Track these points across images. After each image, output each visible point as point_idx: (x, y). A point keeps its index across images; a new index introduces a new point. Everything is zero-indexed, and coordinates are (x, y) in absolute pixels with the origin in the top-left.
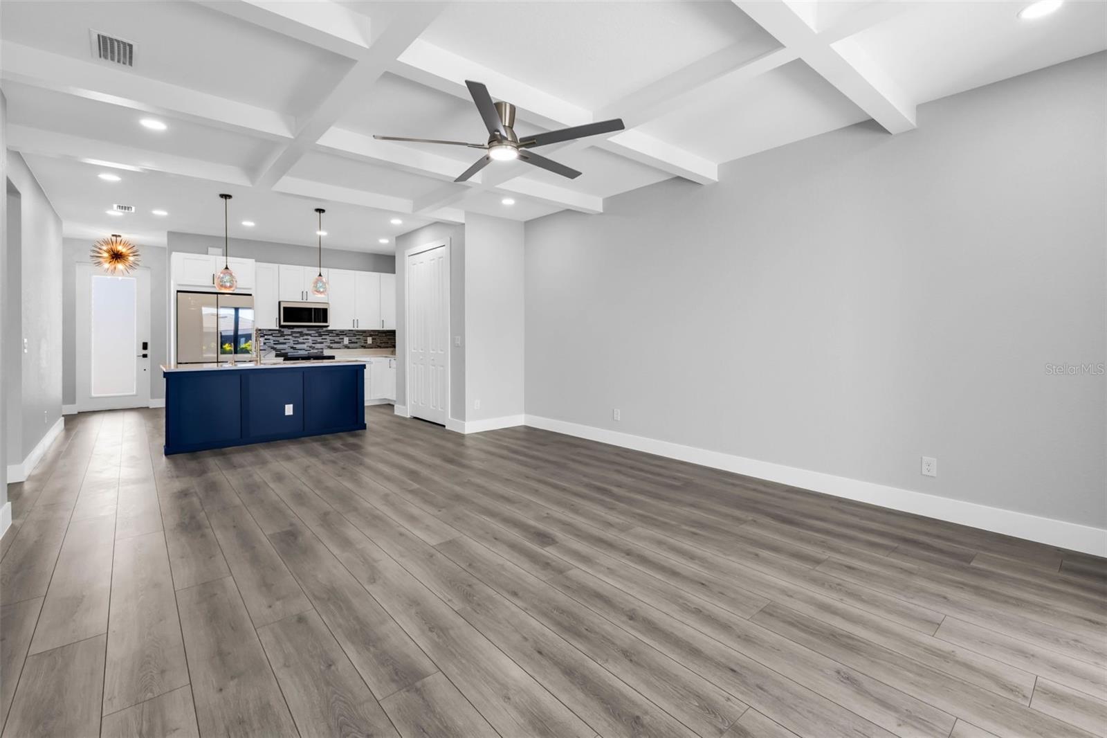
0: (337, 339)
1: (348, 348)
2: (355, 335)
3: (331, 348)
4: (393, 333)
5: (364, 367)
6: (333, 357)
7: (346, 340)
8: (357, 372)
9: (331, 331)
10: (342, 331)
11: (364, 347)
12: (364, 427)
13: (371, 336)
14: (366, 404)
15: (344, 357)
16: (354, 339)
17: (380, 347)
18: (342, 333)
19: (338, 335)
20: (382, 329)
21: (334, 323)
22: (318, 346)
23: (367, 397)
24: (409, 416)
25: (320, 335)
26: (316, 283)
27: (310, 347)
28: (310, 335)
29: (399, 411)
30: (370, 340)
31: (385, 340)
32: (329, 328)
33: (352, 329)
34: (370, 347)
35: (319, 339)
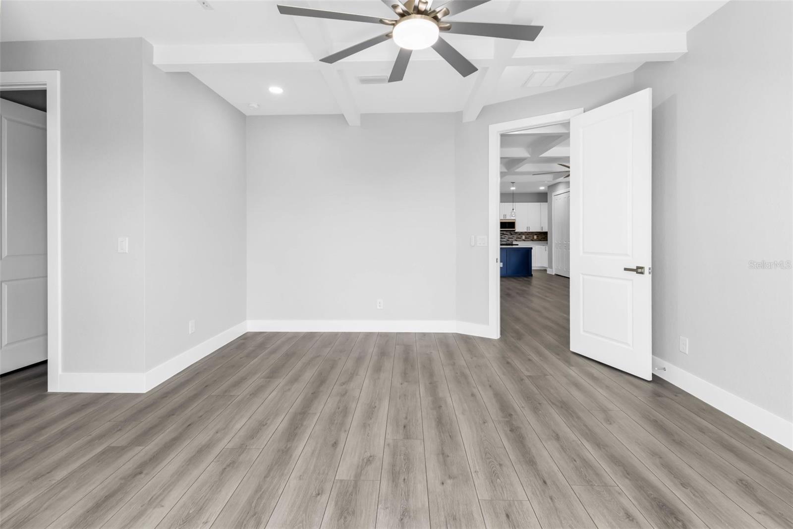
0: (519, 236)
1: (524, 241)
2: (528, 234)
3: (517, 241)
4: (546, 233)
5: (532, 248)
6: (517, 245)
7: (524, 237)
8: (528, 251)
9: (517, 233)
10: (522, 233)
11: (532, 240)
12: (532, 275)
13: (536, 235)
14: (533, 268)
15: (522, 244)
16: (527, 236)
17: (541, 240)
18: (521, 233)
19: (520, 234)
20: (541, 231)
21: (518, 229)
22: (510, 240)
23: (533, 265)
24: (554, 274)
25: (512, 235)
26: (511, 213)
27: (507, 240)
28: (507, 234)
29: (549, 272)
30: (535, 237)
31: (543, 237)
32: (516, 231)
33: (526, 231)
34: (536, 240)
35: (511, 236)
